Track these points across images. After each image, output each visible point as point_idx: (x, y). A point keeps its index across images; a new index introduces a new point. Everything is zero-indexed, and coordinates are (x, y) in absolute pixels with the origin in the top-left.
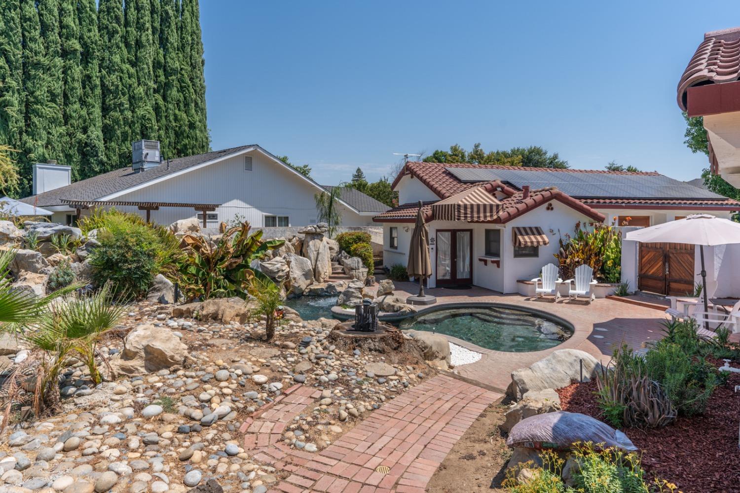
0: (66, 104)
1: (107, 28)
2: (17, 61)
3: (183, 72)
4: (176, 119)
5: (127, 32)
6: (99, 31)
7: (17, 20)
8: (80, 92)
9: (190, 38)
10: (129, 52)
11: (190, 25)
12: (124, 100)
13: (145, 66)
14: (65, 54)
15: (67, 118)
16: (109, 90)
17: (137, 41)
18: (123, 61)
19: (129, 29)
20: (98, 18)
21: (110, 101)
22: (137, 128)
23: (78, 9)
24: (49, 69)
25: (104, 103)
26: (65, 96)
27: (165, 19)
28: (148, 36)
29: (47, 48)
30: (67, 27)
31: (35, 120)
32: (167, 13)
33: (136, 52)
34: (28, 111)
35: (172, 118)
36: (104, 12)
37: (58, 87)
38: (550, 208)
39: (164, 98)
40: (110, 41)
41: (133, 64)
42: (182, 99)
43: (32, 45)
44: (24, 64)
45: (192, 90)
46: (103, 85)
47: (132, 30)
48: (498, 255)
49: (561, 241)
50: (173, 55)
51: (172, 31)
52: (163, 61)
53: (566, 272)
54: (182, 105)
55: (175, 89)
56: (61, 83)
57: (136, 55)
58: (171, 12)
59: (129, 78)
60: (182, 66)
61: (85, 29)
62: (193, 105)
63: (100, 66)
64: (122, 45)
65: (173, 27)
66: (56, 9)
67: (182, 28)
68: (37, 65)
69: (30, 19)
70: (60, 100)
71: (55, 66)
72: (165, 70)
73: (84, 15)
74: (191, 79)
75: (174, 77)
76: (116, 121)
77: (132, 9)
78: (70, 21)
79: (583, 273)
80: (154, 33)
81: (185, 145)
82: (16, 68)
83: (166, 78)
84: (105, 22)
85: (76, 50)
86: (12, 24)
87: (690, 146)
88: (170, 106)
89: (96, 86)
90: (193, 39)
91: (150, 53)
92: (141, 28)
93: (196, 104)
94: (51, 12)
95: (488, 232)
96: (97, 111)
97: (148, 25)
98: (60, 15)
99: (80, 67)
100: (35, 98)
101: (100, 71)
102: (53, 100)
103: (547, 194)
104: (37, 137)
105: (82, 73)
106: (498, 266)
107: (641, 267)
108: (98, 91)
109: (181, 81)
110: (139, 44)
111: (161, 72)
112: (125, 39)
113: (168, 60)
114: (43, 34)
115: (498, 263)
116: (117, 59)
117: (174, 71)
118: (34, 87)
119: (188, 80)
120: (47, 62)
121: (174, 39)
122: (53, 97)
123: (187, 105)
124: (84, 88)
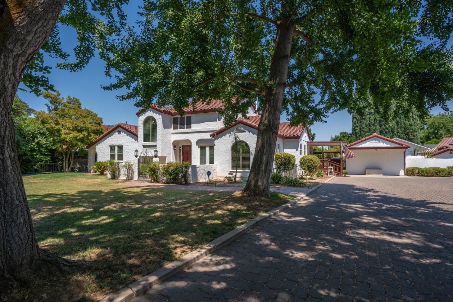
4: (404, 124)
15: (370, 130)
22: (390, 130)
25: (380, 124)
26: (370, 125)
34: (361, 131)
35: (403, 124)
39: (400, 118)
62: (411, 118)
76: (384, 129)
81: (408, 132)
88: (402, 120)
96: (378, 127)
100: (362, 127)
102: (367, 127)
108: (378, 121)
118: (362, 124)
122: (366, 126)
124: (374, 121)
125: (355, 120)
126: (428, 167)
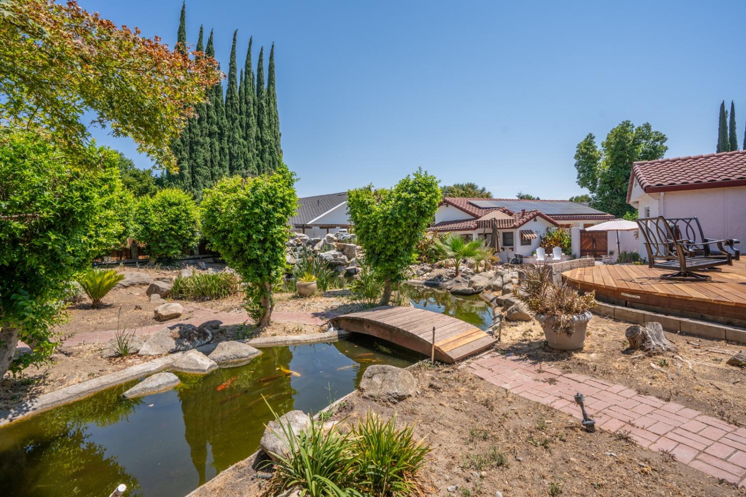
0: (212, 167)
1: (231, 116)
3: (271, 142)
6: (227, 119)
8: (218, 158)
9: (274, 120)
10: (243, 131)
11: (273, 111)
12: (242, 162)
13: (251, 139)
14: (211, 135)
16: (233, 156)
17: (247, 123)
18: (240, 137)
19: (242, 116)
20: (226, 110)
21: (234, 164)
23: (216, 106)
24: (203, 145)
25: (230, 164)
26: (212, 161)
27: (260, 109)
28: (253, 120)
29: (202, 132)
30: (211, 117)
31: (198, 177)
32: (262, 105)
33: (246, 131)
34: (193, 172)
36: (229, 106)
37: (208, 156)
38: (535, 220)
39: (262, 159)
40: (233, 125)
41: (245, 139)
42: (271, 160)
43: (194, 130)
44: (190, 143)
45: (276, 154)
46: (230, 153)
47: (244, 116)
48: (512, 245)
49: (541, 237)
50: (266, 131)
51: (264, 116)
52: (260, 136)
53: (549, 251)
54: (271, 163)
55: (267, 153)
56: (209, 153)
58: (264, 104)
59: (244, 148)
60: (271, 139)
61: (220, 118)
63: (228, 141)
64: (239, 127)
65: (265, 113)
67: (269, 113)
68: (197, 143)
70: (209, 164)
71: (206, 143)
72: (261, 142)
73: (219, 109)
74: (276, 146)
75: (267, 146)
77: (244, 104)
78: (212, 114)
79: (556, 250)
82: (186, 145)
83: (263, 146)
84: (230, 113)
85: (216, 132)
87: (579, 184)
88: (266, 164)
89: (226, 154)
91: (254, 130)
92: (248, 115)
93: (279, 162)
95: (504, 234)
97: (252, 113)
98: (208, 110)
99: (218, 143)
100: (197, 163)
101: (228, 144)
102: (206, 165)
103: (535, 213)
104: (199, 188)
105: (219, 146)
106: (513, 250)
107: (582, 246)
108: (228, 157)
109: (270, 148)
110: (248, 126)
111: (259, 142)
112: (241, 123)
113: (264, 135)
115: (512, 249)
116: (237, 136)
117: (267, 142)
118: (196, 156)
119: (274, 147)
120: (202, 141)
121: (266, 122)
122: (206, 163)
123: (274, 163)
124: (220, 155)
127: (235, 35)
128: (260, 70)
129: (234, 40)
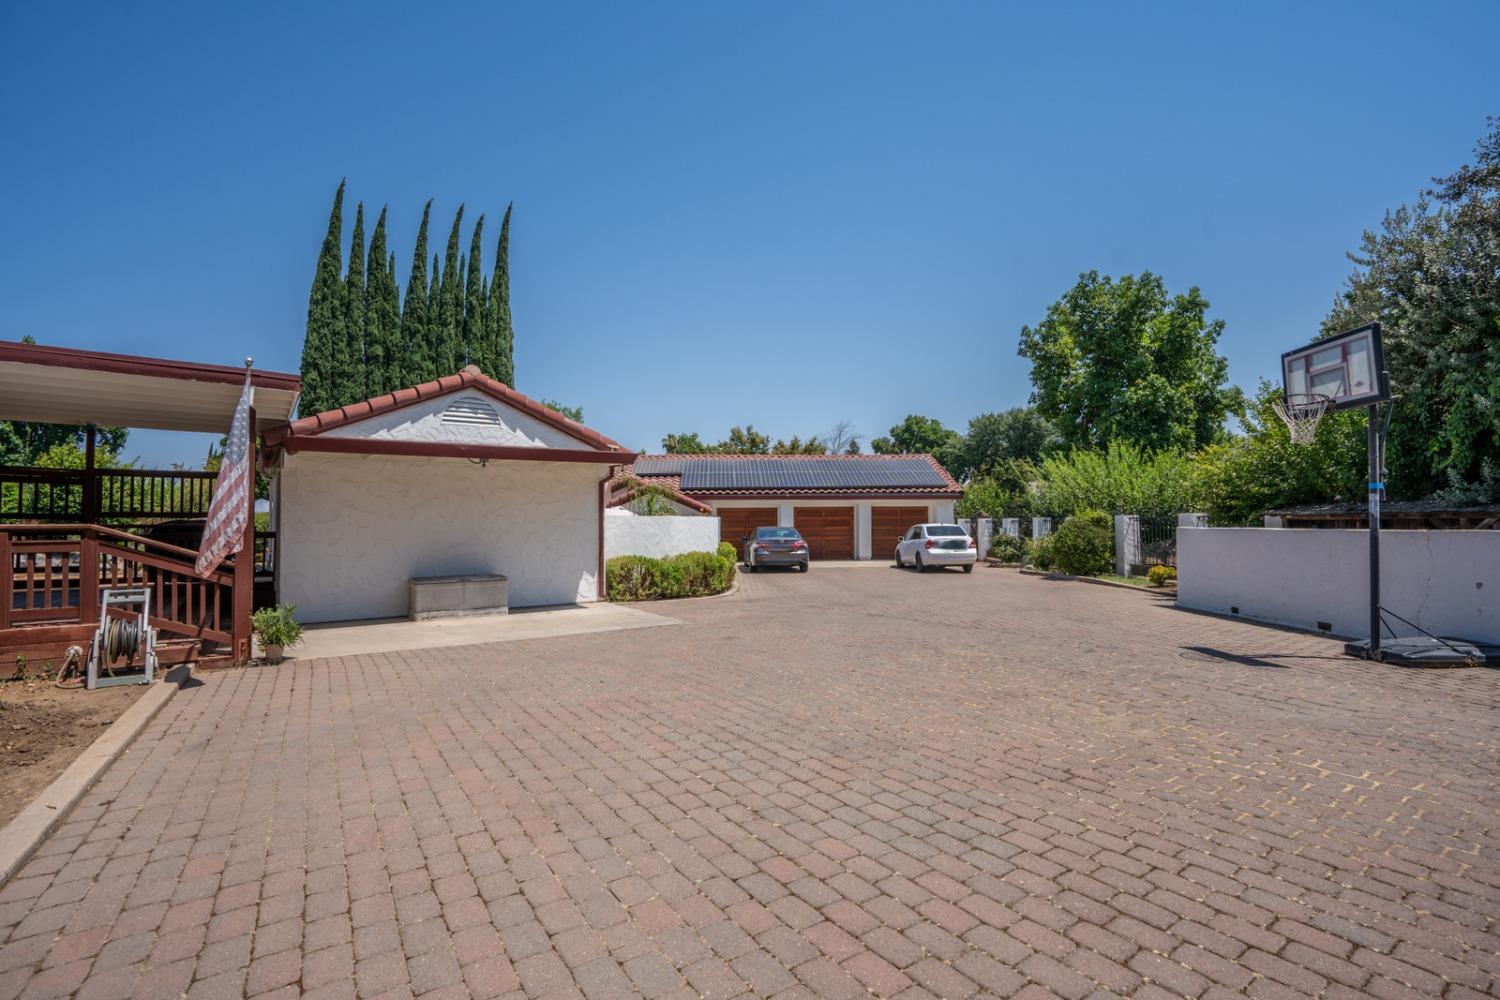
1: (409, 329)
2: (327, 371)
3: (486, 361)
5: (429, 329)
6: (401, 334)
7: (329, 336)
9: (495, 325)
10: (430, 349)
11: (496, 311)
13: (445, 361)
14: (370, 359)
17: (439, 337)
18: (423, 359)
19: (430, 326)
20: (402, 321)
23: (382, 315)
24: (353, 376)
27: (471, 310)
28: (450, 330)
29: (351, 357)
30: (370, 334)
32: (471, 304)
36: (408, 315)
40: (411, 341)
41: (434, 361)
43: (339, 356)
44: (332, 373)
47: (434, 327)
50: (476, 345)
51: (476, 321)
57: (436, 351)
58: (475, 302)
60: (486, 356)
61: (389, 333)
63: (401, 367)
64: (423, 343)
65: (478, 317)
66: (361, 320)
67: (487, 316)
68: (343, 374)
69: (338, 333)
71: (358, 373)
73: (388, 321)
77: (435, 307)
78: (374, 330)
80: (457, 326)
82: (326, 379)
84: (408, 324)
85: (378, 355)
86: (324, 340)
90: (499, 326)
92: (443, 323)
94: (356, 323)
97: (451, 320)
98: (365, 325)
99: (382, 371)
101: (401, 372)
105: (382, 375)
110: (441, 340)
112: (426, 338)
114: (349, 344)
116: (417, 358)
120: (351, 370)
121: (478, 329)
125: (313, 375)
126: (674, 554)
127: (428, 206)
128: (475, 248)
129: (426, 213)
